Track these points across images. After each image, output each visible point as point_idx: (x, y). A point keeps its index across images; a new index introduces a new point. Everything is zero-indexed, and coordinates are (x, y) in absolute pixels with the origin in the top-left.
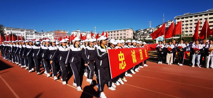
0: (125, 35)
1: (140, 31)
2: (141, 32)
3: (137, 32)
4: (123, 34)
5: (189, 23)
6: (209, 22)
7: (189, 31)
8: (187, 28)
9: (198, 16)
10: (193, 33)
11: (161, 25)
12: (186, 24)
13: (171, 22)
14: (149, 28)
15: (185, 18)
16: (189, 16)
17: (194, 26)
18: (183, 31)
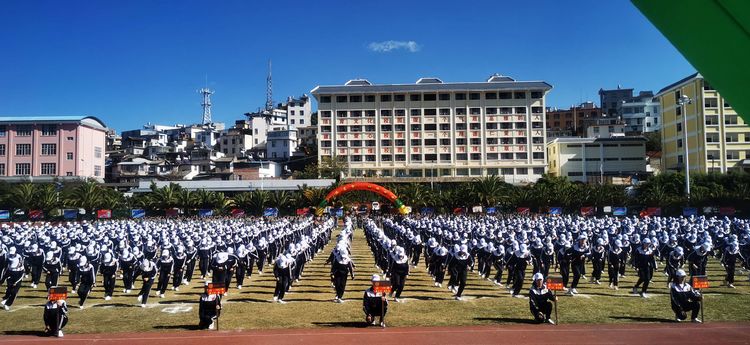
0: (50, 159)
1: (148, 138)
2: (154, 142)
3: (131, 139)
4: (38, 149)
5: (364, 122)
6: (425, 125)
7: (364, 158)
8: (357, 143)
9: (393, 98)
10: (377, 166)
11: (257, 115)
12: (355, 126)
13: (302, 105)
14: (199, 126)
15: (348, 99)
16: (363, 92)
17: (379, 136)
18: (345, 157)
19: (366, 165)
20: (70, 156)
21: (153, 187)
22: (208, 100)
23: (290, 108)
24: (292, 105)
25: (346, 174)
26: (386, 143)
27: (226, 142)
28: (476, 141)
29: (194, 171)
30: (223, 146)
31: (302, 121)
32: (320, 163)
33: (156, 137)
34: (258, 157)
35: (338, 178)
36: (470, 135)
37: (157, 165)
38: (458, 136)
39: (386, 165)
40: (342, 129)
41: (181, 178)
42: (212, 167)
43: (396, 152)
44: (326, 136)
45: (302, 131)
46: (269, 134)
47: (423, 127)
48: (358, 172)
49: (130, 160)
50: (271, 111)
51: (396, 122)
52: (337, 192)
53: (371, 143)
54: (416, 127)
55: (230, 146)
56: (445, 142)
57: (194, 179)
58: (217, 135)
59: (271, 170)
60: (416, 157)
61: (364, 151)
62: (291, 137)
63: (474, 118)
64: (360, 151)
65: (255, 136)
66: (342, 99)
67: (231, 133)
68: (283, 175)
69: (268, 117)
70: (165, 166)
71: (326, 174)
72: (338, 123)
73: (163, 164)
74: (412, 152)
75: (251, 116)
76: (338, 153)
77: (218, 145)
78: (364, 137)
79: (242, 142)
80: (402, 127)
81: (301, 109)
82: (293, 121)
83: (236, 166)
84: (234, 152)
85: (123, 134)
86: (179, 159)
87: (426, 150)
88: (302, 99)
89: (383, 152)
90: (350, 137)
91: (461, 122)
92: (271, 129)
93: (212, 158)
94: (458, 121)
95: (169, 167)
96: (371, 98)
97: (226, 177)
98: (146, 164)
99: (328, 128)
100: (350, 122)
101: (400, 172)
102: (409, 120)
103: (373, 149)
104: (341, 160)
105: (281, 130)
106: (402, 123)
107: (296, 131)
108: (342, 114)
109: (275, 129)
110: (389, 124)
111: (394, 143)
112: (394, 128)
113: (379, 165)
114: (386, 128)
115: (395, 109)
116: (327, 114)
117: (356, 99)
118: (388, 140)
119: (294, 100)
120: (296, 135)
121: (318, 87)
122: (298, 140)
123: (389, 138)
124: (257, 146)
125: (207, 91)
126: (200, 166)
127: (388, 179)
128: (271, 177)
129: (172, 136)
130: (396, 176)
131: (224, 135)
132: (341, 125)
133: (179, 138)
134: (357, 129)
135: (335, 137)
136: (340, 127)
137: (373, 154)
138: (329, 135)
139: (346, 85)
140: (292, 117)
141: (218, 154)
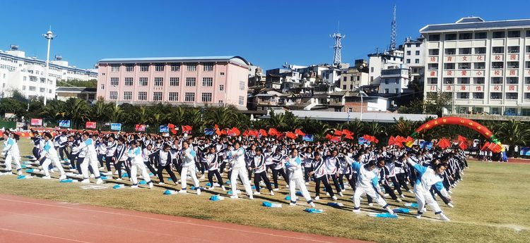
0: (208, 90)
1: (284, 75)
2: (288, 79)
3: (273, 76)
4: (200, 82)
5: (473, 58)
7: (471, 95)
8: (464, 81)
9: (506, 33)
10: (485, 104)
11: (375, 55)
12: (464, 64)
13: (418, 45)
14: (325, 65)
15: (458, 36)
16: (473, 30)
17: (489, 73)
18: (451, 93)
19: (472, 102)
20: (222, 88)
21: (272, 113)
22: (339, 44)
23: (407, 49)
24: (409, 45)
25: (450, 110)
26: (497, 80)
27: (345, 79)
29: (314, 102)
30: (342, 83)
31: (417, 61)
32: (425, 98)
33: (290, 74)
34: (371, 93)
35: (440, 114)
37: (286, 97)
39: (496, 103)
40: (450, 66)
41: (301, 108)
42: (328, 100)
43: (507, 90)
44: (433, 74)
45: (415, 70)
46: (383, 72)
48: (465, 109)
49: (265, 92)
50: (391, 52)
51: (509, 58)
52: (427, 126)
53: (480, 81)
55: (348, 83)
57: (312, 109)
58: (339, 73)
59: (382, 104)
61: (471, 88)
62: (402, 75)
64: (467, 87)
65: (371, 74)
66: (451, 37)
67: (351, 71)
68: (391, 109)
69: (385, 57)
70: (291, 98)
71: (431, 109)
72: (446, 61)
73: (291, 96)
74: (526, 91)
75: (370, 56)
76: (445, 89)
77: (339, 80)
78: (472, 73)
79: (358, 79)
80: (515, 65)
81: (418, 49)
82: (409, 61)
83: (348, 99)
84: (352, 86)
85: (268, 72)
86: (302, 92)
88: (418, 39)
89: (492, 90)
90: (457, 74)
92: (386, 68)
93: (330, 92)
95: (294, 99)
96: (482, 35)
97: (338, 108)
98: (276, 96)
99: (435, 66)
100: (457, 59)
101: (512, 111)
102: (523, 57)
103: (482, 87)
104: (447, 97)
105: (395, 68)
106: (516, 60)
107: (409, 70)
108: (451, 51)
109: (389, 67)
110: (501, 61)
111: (505, 81)
112: (506, 65)
113: (488, 103)
114: (498, 65)
115: (508, 45)
116: (435, 52)
117: (466, 36)
118: (499, 78)
119: (411, 41)
120: (409, 73)
121: (427, 26)
122: (410, 77)
123: (500, 76)
124: (373, 83)
125: (339, 35)
126: (319, 99)
127: (493, 117)
128: (380, 111)
129: (303, 74)
130: (505, 114)
131: (345, 72)
132: (450, 62)
133: (309, 75)
134: (465, 66)
135: (442, 74)
136: (448, 64)
137: (481, 91)
138: (436, 72)
139: (457, 23)
140: (409, 57)
141: (337, 89)
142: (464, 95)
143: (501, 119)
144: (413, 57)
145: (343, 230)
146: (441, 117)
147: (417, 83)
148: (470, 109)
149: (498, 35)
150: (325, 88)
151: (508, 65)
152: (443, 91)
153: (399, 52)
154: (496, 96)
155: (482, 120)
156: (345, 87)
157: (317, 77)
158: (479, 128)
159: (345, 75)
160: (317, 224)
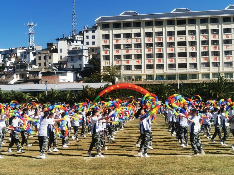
5: (133, 41)
6: (178, 42)
7: (133, 67)
9: (154, 23)
10: (143, 73)
11: (62, 39)
12: (127, 45)
13: (93, 31)
14: (23, 48)
15: (122, 25)
16: (132, 20)
17: (144, 51)
18: (120, 67)
19: (134, 72)
22: (32, 30)
23: (85, 34)
24: (87, 31)
25: (120, 79)
26: (149, 56)
27: (40, 58)
28: (216, 53)
29: (16, 78)
30: (38, 62)
31: (94, 43)
32: (102, 71)
34: (61, 68)
35: (113, 82)
36: (211, 49)
38: (202, 50)
39: (150, 72)
40: (118, 47)
41: (6, 83)
42: (28, 76)
43: (157, 62)
44: (106, 53)
45: (93, 50)
46: (69, 52)
47: (176, 44)
48: (129, 78)
50: (74, 36)
51: (156, 40)
53: (139, 56)
54: (171, 44)
55: (43, 61)
56: (193, 54)
57: (15, 83)
58: (34, 54)
59: (70, 76)
60: (172, 66)
61: (133, 62)
62: (84, 54)
63: (215, 37)
64: (130, 62)
65: (60, 54)
66: (117, 26)
67: (44, 52)
68: (77, 80)
69: (70, 41)
71: (106, 78)
72: (115, 43)
74: (169, 62)
75: (58, 40)
76: (115, 63)
77: (35, 60)
78: (133, 52)
79: (50, 58)
80: (161, 44)
81: (93, 34)
82: (87, 43)
83: (44, 74)
84: (45, 64)
86: (6, 70)
87: (179, 61)
88: (94, 27)
89: (147, 63)
90: (123, 52)
91: (204, 39)
92: (71, 49)
93: (29, 69)
94: (203, 38)
96: (138, 25)
97: (36, 82)
99: (108, 46)
101: (161, 77)
102: (166, 39)
103: (140, 61)
104: (117, 69)
105: (78, 49)
106: (161, 41)
107: (89, 50)
108: (118, 36)
109: (73, 48)
110: (151, 42)
111: (155, 56)
112: (155, 45)
113: (145, 72)
114: (150, 45)
115: (155, 31)
116: (107, 36)
117: (127, 25)
118: (151, 54)
119: (88, 28)
120: (88, 53)
121: (100, 17)
122: (89, 56)
123: (151, 53)
124: (62, 61)
125: (32, 24)
126: (20, 75)
127: (149, 82)
128: (69, 82)
129: (5, 55)
130: (156, 79)
131: (39, 53)
132: (117, 44)
133: (9, 56)
134: (128, 46)
135: (113, 52)
136: (116, 45)
137: (140, 64)
138: (108, 51)
139: (120, 15)
140: (87, 40)
141: (34, 66)
142: (128, 68)
143: (154, 83)
144: (90, 40)
145: (83, 171)
146: (114, 83)
147: (95, 59)
148: (133, 77)
149: (149, 24)
150: (25, 66)
151: (156, 45)
152: (114, 65)
153: (80, 36)
154: (150, 67)
155: (143, 85)
156: (40, 64)
157: (17, 57)
158: (142, 90)
159: (39, 55)
160: (62, 170)
